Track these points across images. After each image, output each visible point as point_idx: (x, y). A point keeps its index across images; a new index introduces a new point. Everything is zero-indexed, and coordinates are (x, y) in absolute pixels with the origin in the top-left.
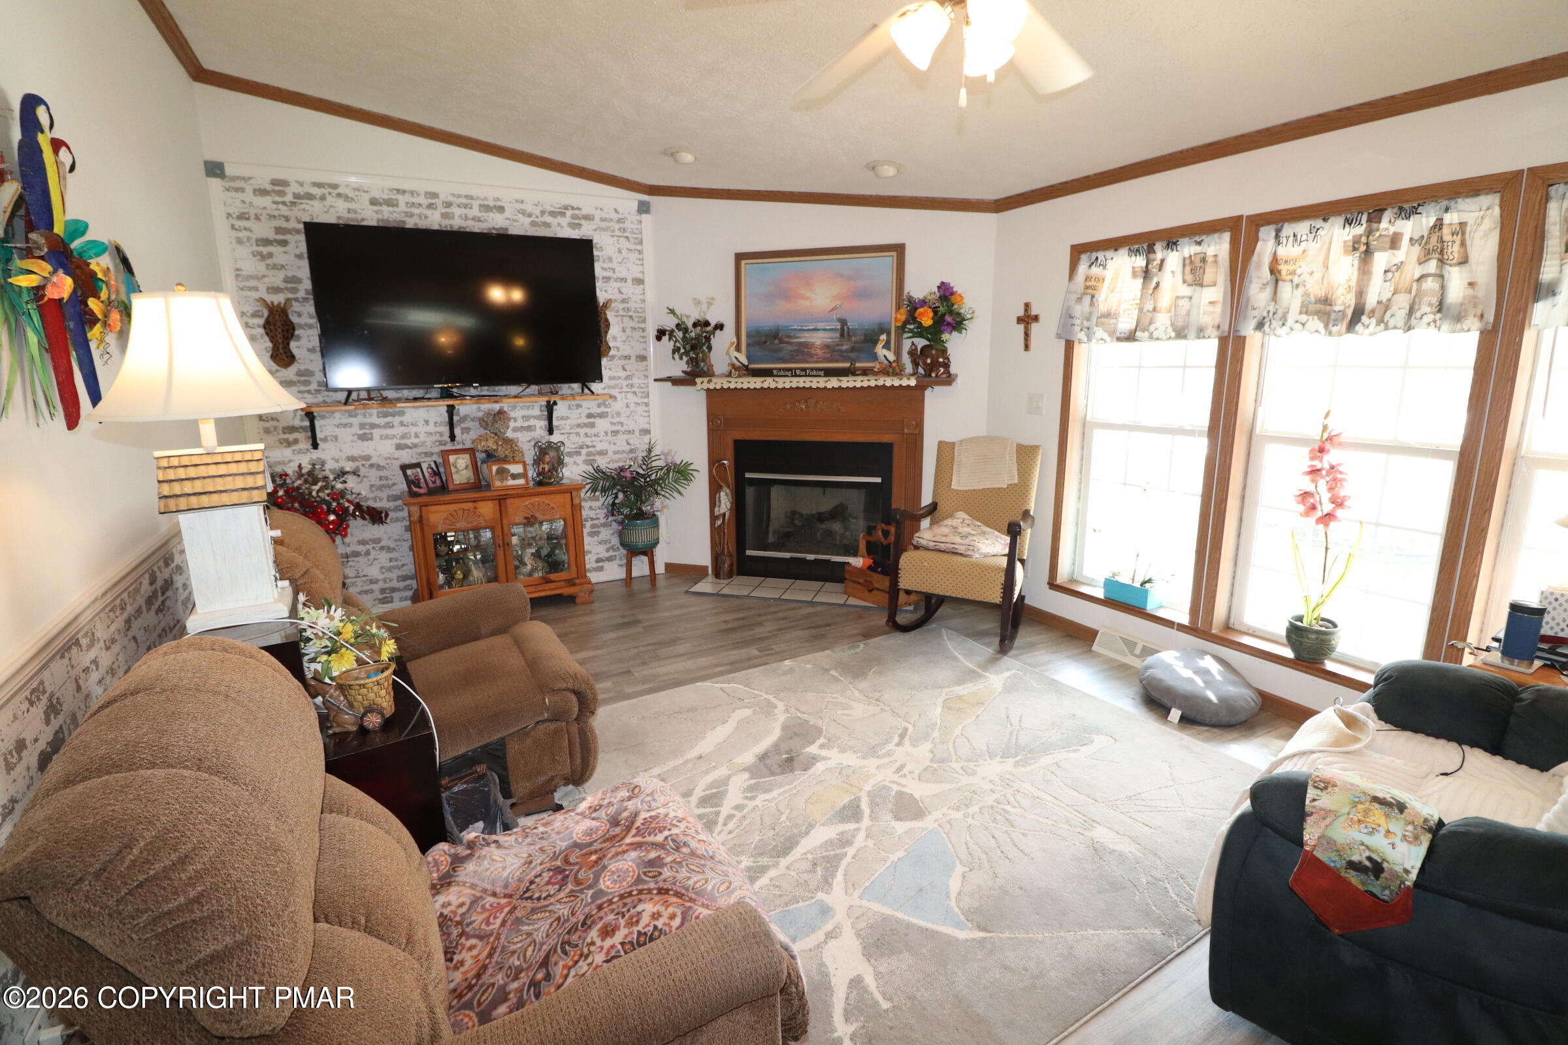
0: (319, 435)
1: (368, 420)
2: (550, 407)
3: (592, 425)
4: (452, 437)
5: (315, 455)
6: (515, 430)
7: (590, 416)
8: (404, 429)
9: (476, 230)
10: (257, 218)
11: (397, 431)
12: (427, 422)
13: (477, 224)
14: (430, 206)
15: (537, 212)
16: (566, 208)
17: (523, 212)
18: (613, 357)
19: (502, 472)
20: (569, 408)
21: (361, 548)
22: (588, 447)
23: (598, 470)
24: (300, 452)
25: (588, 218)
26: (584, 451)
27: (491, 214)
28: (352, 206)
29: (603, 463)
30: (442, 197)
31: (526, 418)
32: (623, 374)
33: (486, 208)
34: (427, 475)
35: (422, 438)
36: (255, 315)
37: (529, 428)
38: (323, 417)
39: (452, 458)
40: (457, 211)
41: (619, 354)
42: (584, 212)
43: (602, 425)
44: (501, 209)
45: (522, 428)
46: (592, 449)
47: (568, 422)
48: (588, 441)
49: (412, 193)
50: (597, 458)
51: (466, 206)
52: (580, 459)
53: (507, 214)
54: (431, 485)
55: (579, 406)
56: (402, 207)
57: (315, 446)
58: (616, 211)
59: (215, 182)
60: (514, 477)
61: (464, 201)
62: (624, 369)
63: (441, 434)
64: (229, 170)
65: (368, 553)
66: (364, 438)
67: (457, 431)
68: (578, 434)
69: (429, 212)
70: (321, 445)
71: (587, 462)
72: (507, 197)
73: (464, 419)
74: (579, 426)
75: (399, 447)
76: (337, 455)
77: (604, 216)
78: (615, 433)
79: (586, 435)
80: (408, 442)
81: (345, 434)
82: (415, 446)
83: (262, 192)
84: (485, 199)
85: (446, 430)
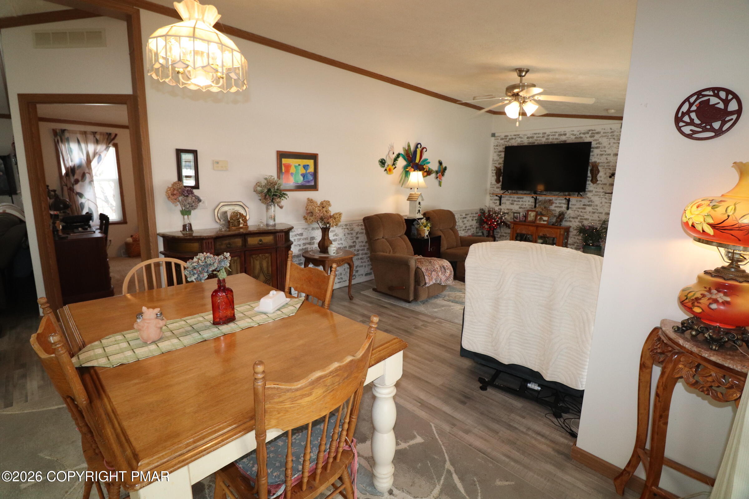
0: (502, 202)
1: (514, 199)
2: (569, 201)
3: (585, 209)
4: (535, 207)
5: (500, 207)
6: (556, 207)
7: (584, 205)
8: (522, 203)
9: (556, 143)
10: (500, 146)
11: (521, 203)
12: (529, 201)
13: (556, 140)
14: (543, 137)
15: (578, 134)
16: (590, 131)
17: (573, 135)
18: (599, 184)
19: (541, 219)
20: (577, 201)
21: (505, 235)
22: (581, 216)
23: (583, 226)
24: (497, 206)
25: (598, 133)
26: (579, 218)
27: (561, 137)
28: (522, 140)
29: (586, 223)
30: (547, 134)
31: (560, 203)
32: (602, 190)
33: (560, 135)
34: (521, 216)
35: (527, 206)
36: (494, 170)
37: (560, 207)
38: (504, 197)
39: (530, 213)
40: (551, 137)
41: (601, 183)
42: (597, 131)
43: (589, 209)
44: (565, 135)
45: (558, 207)
46: (582, 217)
47: (575, 206)
48: (581, 214)
49: (539, 134)
50: (584, 221)
51: (554, 135)
52: (577, 220)
53: (567, 136)
54: (521, 219)
55: (580, 201)
56: (535, 138)
57: (500, 204)
58: (611, 129)
59: (493, 138)
60: (544, 221)
61: (553, 134)
62: (603, 189)
63: (532, 205)
64: (496, 135)
65: (506, 236)
66: (512, 204)
67: (537, 205)
68: (578, 211)
69: (542, 139)
70: (502, 205)
71: (579, 222)
72: (568, 130)
73: (540, 202)
74: (579, 208)
75: (520, 208)
76: (505, 208)
77: (605, 131)
78: (594, 213)
79: (581, 212)
80: (523, 207)
81: (508, 202)
82: (524, 208)
83: (502, 139)
84: (561, 132)
85: (533, 204)
